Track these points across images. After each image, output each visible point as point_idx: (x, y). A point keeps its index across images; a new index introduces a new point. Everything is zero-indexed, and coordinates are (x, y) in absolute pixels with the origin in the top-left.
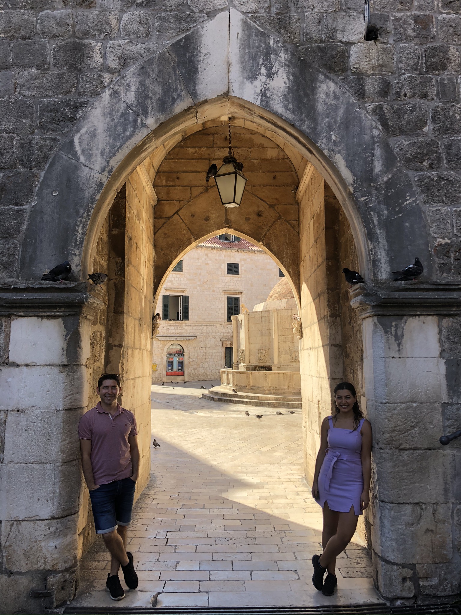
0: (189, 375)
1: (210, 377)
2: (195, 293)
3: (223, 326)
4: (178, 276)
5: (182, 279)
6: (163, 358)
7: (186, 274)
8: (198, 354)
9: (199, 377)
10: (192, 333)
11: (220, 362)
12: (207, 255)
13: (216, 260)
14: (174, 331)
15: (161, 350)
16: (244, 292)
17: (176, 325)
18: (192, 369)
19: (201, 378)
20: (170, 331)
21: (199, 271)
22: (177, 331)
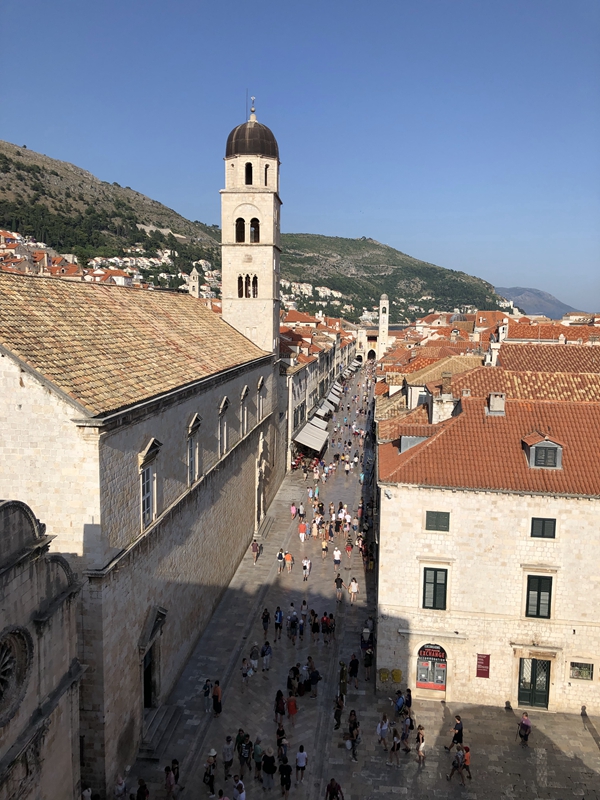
0: (454, 693)
2: (469, 566)
3: (517, 622)
4: (442, 537)
5: (447, 543)
7: (455, 534)
8: (469, 663)
9: (471, 698)
11: (508, 680)
12: (494, 503)
13: (511, 511)
14: (431, 624)
16: (563, 569)
17: (434, 615)
18: (459, 684)
20: (425, 624)
21: (479, 531)
22: (436, 625)
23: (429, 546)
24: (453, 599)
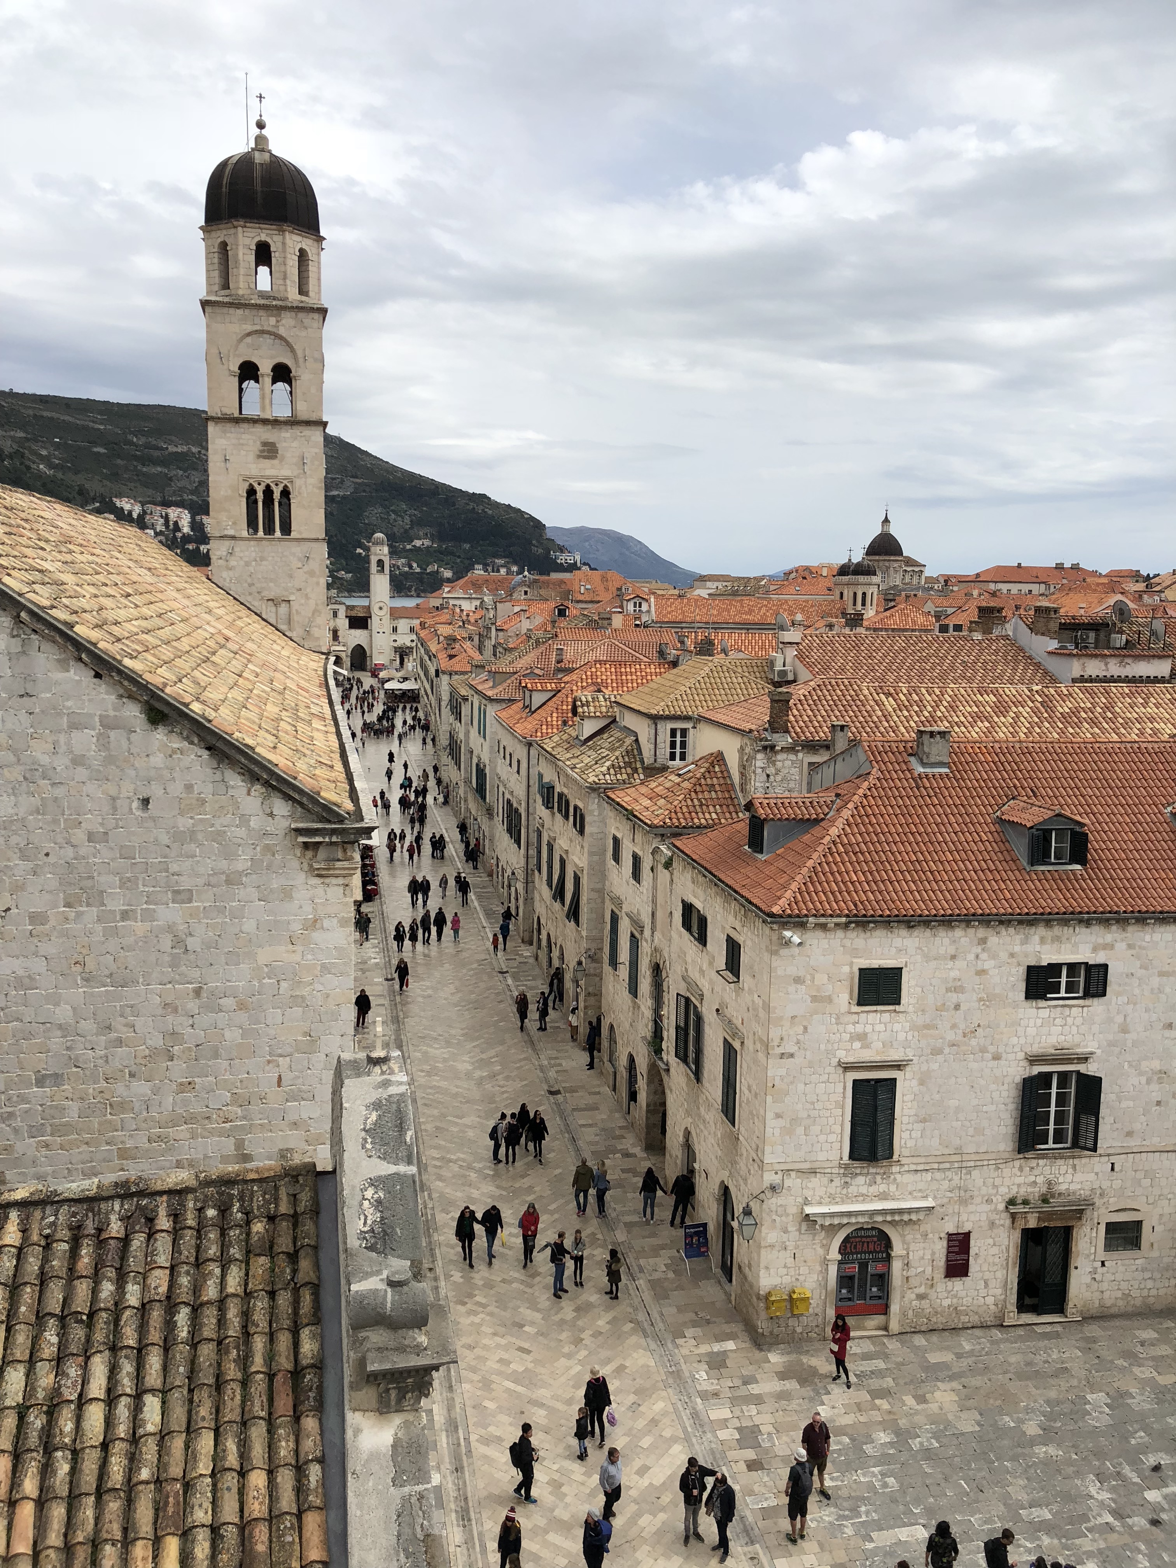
0: (904, 1314)
1: (966, 1319)
2: (935, 1066)
3: (1017, 1164)
4: (886, 1017)
5: (897, 1027)
6: (827, 1270)
7: (911, 1009)
8: (933, 1253)
9: (934, 1320)
10: (920, 1190)
11: (1000, 1274)
12: (983, 941)
13: (1012, 955)
14: (864, 1190)
15: (823, 1246)
16: (1099, 1052)
17: (872, 1170)
18: (913, 1296)
19: (939, 1321)
20: (852, 1190)
21: (954, 998)
22: (873, 1190)
23: (862, 1037)
24: (906, 1135)
